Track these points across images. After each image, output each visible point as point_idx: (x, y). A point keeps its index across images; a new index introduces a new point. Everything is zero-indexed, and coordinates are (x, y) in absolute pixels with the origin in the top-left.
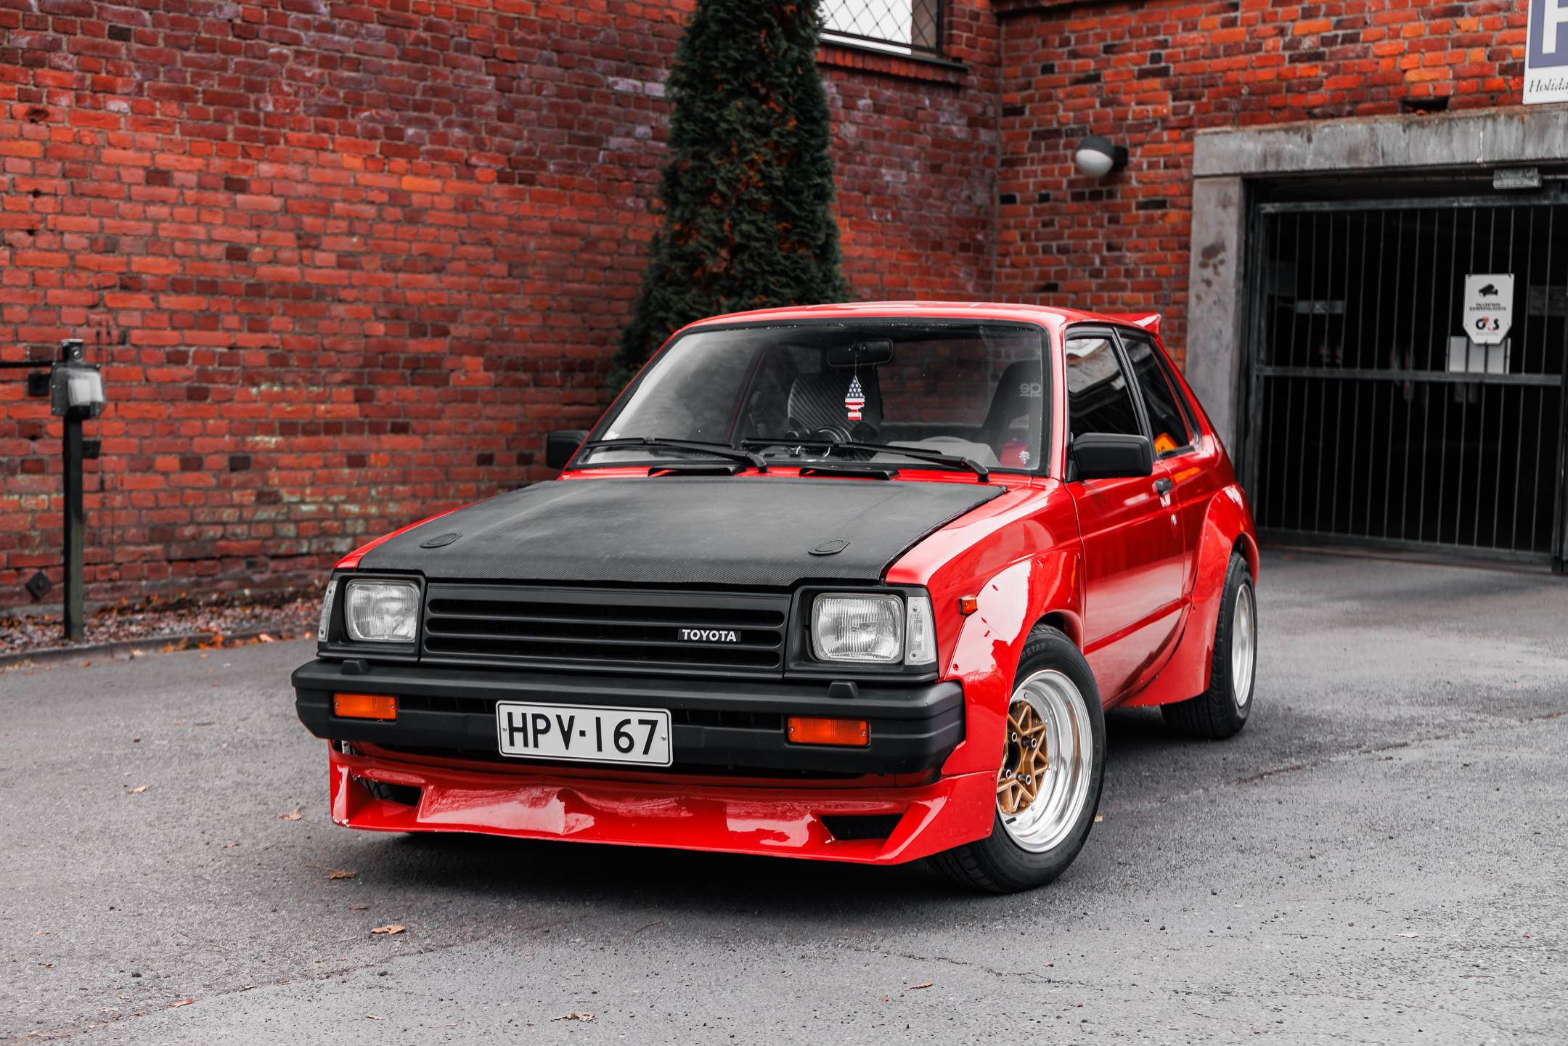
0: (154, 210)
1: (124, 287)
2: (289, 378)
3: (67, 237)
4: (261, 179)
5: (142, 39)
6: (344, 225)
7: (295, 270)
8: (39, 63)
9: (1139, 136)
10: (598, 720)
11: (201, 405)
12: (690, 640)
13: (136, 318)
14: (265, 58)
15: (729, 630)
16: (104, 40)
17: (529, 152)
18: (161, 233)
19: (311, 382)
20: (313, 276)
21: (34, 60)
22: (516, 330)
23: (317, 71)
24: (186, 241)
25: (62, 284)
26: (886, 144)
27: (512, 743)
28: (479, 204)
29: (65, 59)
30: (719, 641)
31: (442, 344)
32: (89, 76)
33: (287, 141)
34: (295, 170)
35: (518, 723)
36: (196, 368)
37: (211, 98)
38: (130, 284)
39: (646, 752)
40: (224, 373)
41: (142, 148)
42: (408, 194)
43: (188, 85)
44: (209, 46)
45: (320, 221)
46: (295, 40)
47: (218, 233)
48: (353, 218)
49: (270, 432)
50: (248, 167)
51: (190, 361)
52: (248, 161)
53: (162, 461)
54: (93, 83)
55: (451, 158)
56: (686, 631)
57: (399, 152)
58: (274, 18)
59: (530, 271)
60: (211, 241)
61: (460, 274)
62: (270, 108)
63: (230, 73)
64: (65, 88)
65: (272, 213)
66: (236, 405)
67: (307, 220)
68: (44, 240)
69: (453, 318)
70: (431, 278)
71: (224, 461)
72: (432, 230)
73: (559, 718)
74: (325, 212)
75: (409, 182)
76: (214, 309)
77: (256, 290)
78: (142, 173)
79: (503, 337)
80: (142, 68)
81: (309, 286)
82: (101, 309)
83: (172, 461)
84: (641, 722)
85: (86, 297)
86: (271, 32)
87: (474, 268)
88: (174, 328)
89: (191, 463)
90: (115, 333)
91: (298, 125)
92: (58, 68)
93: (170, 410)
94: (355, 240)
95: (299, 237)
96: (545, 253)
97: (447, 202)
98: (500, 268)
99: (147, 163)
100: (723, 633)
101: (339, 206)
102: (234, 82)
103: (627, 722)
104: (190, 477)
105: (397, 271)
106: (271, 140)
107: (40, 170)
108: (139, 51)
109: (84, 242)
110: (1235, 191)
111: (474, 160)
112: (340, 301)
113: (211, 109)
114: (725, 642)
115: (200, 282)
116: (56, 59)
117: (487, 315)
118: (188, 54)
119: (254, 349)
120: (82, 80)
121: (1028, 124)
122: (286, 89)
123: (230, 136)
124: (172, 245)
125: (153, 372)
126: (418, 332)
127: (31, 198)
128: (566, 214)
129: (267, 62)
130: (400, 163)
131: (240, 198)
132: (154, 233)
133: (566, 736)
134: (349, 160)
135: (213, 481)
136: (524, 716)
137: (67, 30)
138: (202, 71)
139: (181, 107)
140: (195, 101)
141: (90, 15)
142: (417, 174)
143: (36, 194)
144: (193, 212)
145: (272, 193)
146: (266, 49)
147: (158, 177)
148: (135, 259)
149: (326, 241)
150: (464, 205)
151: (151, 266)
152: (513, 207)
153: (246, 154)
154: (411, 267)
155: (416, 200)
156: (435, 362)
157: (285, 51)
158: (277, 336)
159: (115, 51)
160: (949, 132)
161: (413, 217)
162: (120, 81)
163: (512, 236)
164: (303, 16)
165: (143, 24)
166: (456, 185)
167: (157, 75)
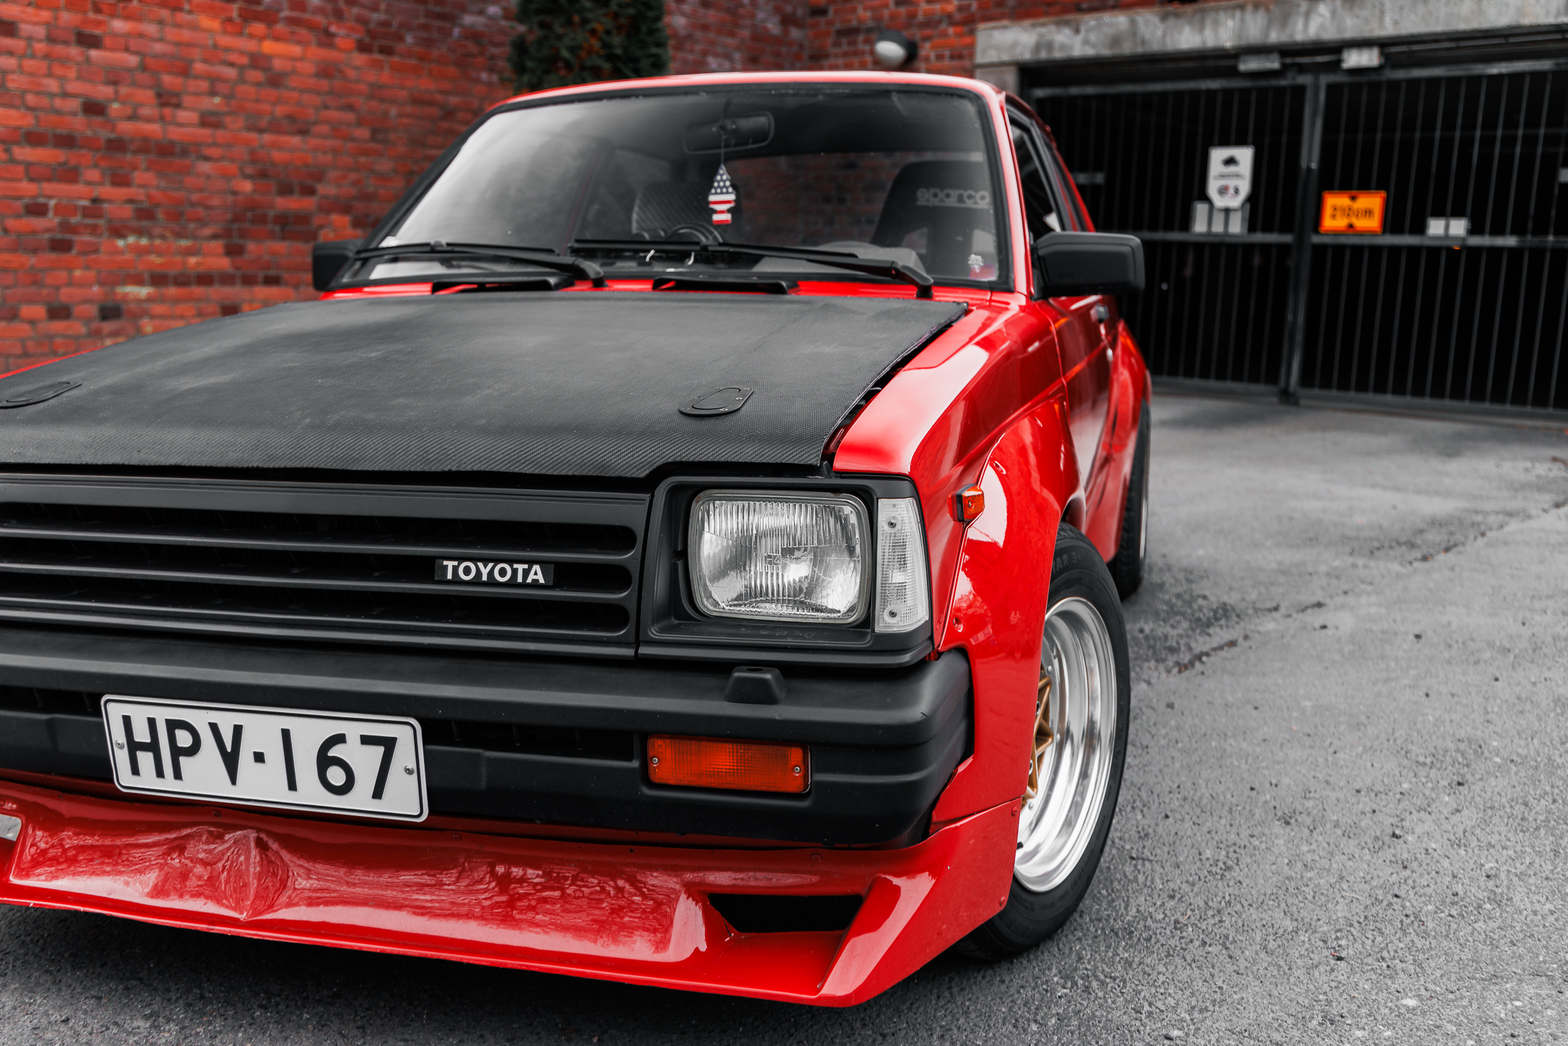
2: (157, 231)
4: (115, 35)
6: (204, 85)
7: (156, 127)
9: (928, 32)
10: (286, 734)
11: (65, 256)
12: (457, 581)
15: (531, 562)
17: (386, 24)
18: (10, 85)
19: (179, 235)
20: (175, 133)
22: (382, 191)
24: (38, 94)
26: (712, 36)
27: (135, 771)
28: (341, 72)
30: (512, 583)
31: (309, 203)
34: (151, 29)
35: (142, 735)
36: (57, 220)
39: (378, 794)
40: (87, 226)
42: (268, 58)
45: (179, 80)
47: (72, 87)
48: (214, 79)
49: (139, 281)
50: (99, 24)
51: (51, 214)
52: (100, 17)
53: (27, 310)
55: (311, 26)
56: (450, 564)
57: (258, 17)
59: (393, 136)
60: (66, 95)
61: (325, 137)
65: (129, 70)
66: (102, 257)
67: (167, 78)
69: (319, 177)
70: (296, 140)
71: (93, 310)
72: (295, 94)
73: (214, 728)
74: (185, 71)
75: (268, 47)
76: (73, 162)
77: (117, 145)
79: (368, 197)
81: (172, 144)
83: (39, 311)
84: (366, 740)
87: (338, 131)
88: (32, 180)
89: (59, 312)
93: (32, 260)
94: (217, 100)
95: (159, 95)
96: (406, 120)
97: (308, 67)
98: (363, 133)
100: (520, 567)
101: (199, 67)
103: (339, 739)
104: (58, 326)
105: (261, 131)
110: (1011, 78)
111: (333, 29)
112: (207, 159)
114: (524, 585)
115: (56, 135)
117: (353, 176)
119: (117, 202)
121: (831, 23)
124: (22, 97)
125: (11, 223)
126: (285, 190)
128: (424, 85)
130: (259, 27)
131: (94, 53)
133: (231, 761)
134: (206, 22)
135: (83, 330)
136: (152, 722)
142: (277, 38)
144: (43, 65)
145: (127, 50)
149: (187, 100)
150: (326, 71)
152: (373, 76)
153: (97, 10)
154: (274, 127)
155: (278, 64)
156: (304, 219)
158: (141, 191)
160: (765, 29)
161: (275, 80)
163: (374, 103)
166: (317, 53)
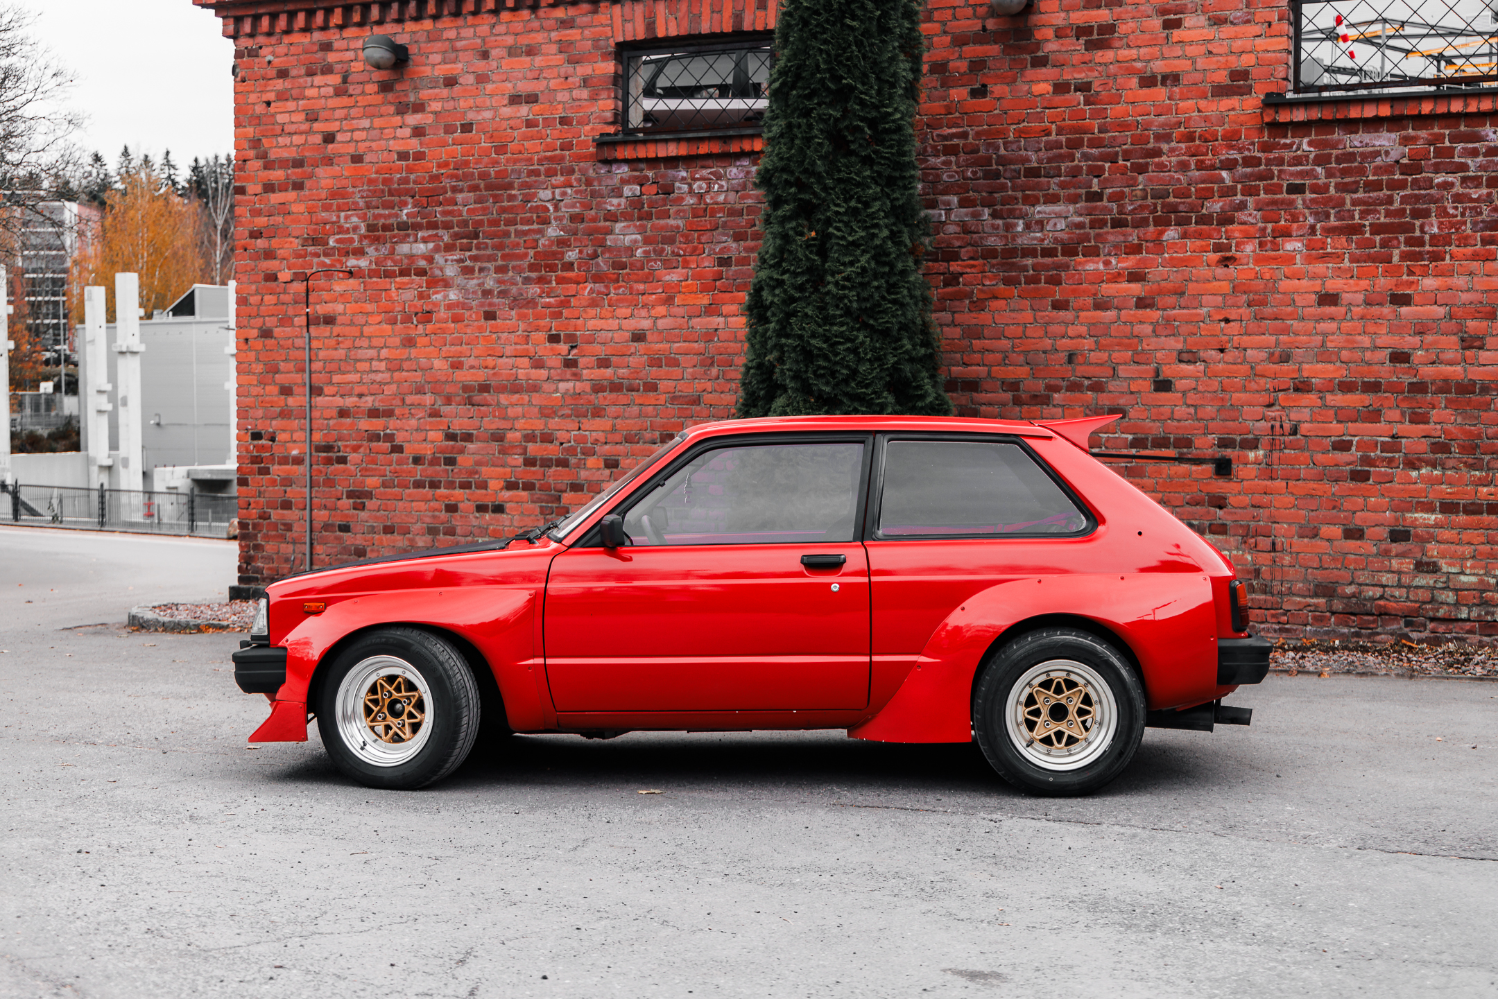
0: (1323, 326)
1: (1296, 389)
2: (1451, 463)
3: (1249, 351)
4: (1425, 292)
5: (1315, 189)
7: (1459, 368)
8: (1231, 221)
11: (1362, 485)
13: (1306, 414)
14: (1432, 187)
16: (1285, 195)
18: (1329, 344)
19: (1472, 467)
20: (1476, 373)
21: (1226, 219)
23: (1484, 191)
24: (1352, 349)
25: (1245, 389)
29: (1251, 215)
32: (1270, 226)
33: (1452, 258)
34: (1460, 281)
36: (1359, 454)
37: (1377, 229)
38: (1302, 387)
40: (1384, 459)
41: (1314, 277)
43: (1357, 220)
44: (1376, 186)
45: (1484, 324)
46: (1463, 167)
47: (1382, 341)
49: (1430, 509)
50: (1412, 283)
51: (1353, 448)
52: (1412, 278)
53: (1325, 530)
54: (1273, 231)
58: (1439, 153)
60: (1376, 348)
62: (1435, 230)
63: (1396, 205)
64: (1250, 237)
65: (1436, 320)
66: (1395, 485)
67: (1471, 324)
68: (1231, 355)
71: (1384, 532)
74: (1491, 316)
76: (1376, 406)
77: (1419, 387)
78: (1314, 297)
80: (1316, 214)
81: (1473, 382)
82: (1277, 407)
83: (1337, 531)
85: (1264, 398)
86: (1436, 164)
88: (1339, 422)
89: (1354, 533)
90: (1287, 426)
91: (1464, 241)
92: (1244, 223)
93: (1335, 489)
95: (1463, 340)
99: (1318, 289)
102: (1401, 213)
104: (1352, 544)
106: (1437, 257)
107: (1230, 302)
108: (1312, 200)
109: (1264, 355)
113: (1378, 238)
115: (1363, 383)
116: (1241, 216)
118: (1355, 196)
119: (1414, 438)
120: (1265, 228)
122: (1451, 211)
123: (1395, 259)
124: (1338, 354)
125: (1319, 457)
127: (1223, 324)
129: (1432, 191)
131: (1404, 310)
132: (1323, 344)
135: (1374, 549)
137: (1250, 191)
138: (1368, 208)
139: (1349, 241)
140: (1363, 233)
141: (1272, 178)
143: (1227, 321)
144: (1359, 325)
145: (1436, 303)
146: (1431, 180)
147: (1328, 299)
148: (1305, 366)
149: (1491, 341)
151: (1318, 372)
153: (1411, 273)
157: (1450, 178)
158: (1438, 427)
159: (1292, 203)
162: (1295, 226)
164: (1470, 145)
165: (1316, 177)
167: (1328, 216)
